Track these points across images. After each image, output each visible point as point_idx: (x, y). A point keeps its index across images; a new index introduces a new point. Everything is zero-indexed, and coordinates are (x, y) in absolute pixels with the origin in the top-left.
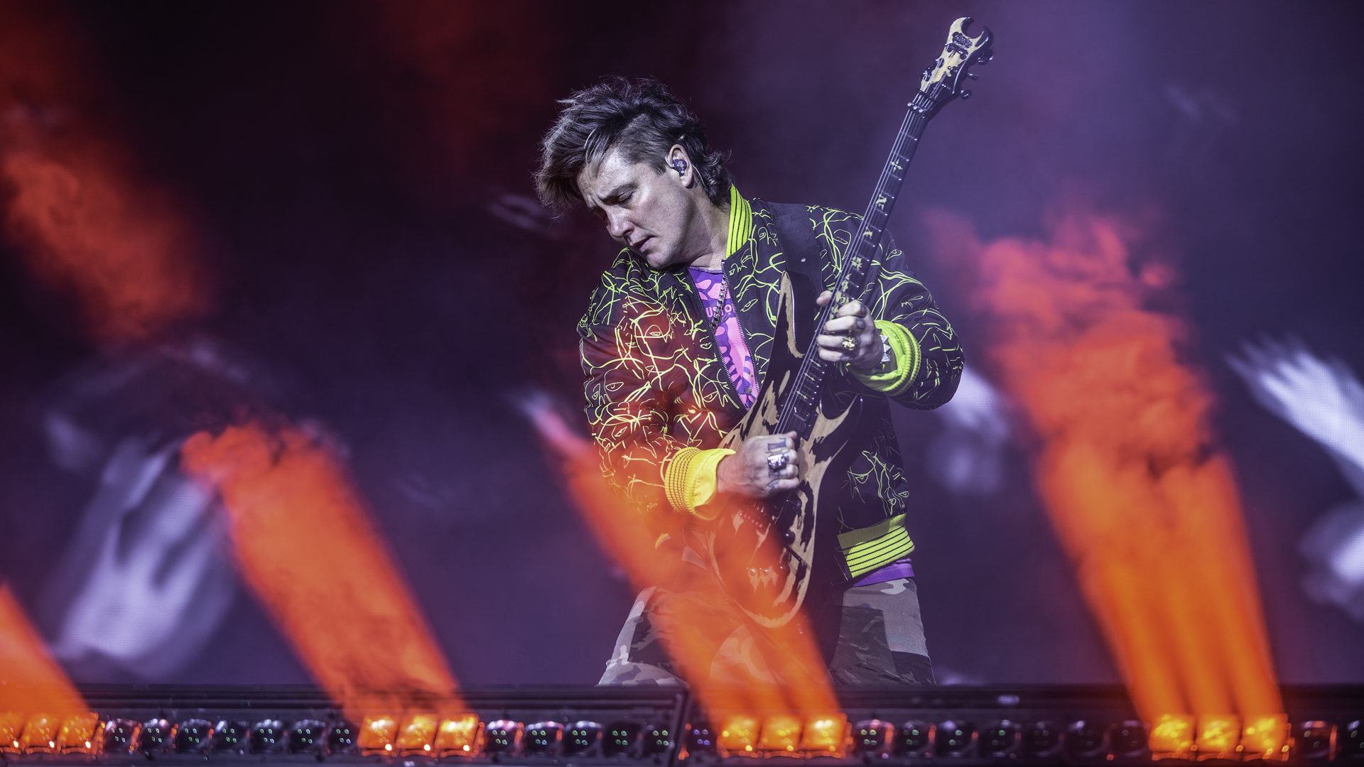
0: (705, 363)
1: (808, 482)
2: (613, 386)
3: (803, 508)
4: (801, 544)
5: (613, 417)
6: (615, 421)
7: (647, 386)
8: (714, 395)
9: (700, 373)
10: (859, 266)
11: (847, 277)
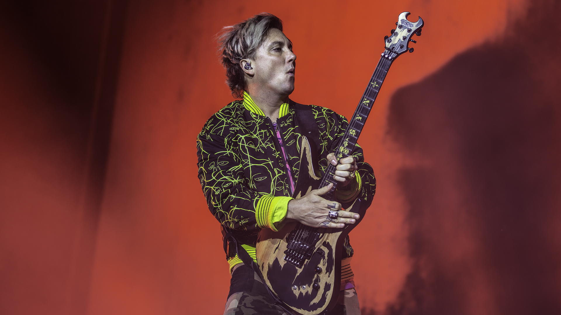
0: (280, 172)
1: (328, 242)
2: (222, 163)
3: (326, 255)
4: (326, 273)
5: (224, 177)
6: (225, 179)
7: (240, 166)
8: (281, 188)
9: (277, 176)
10: (354, 134)
11: (347, 139)
